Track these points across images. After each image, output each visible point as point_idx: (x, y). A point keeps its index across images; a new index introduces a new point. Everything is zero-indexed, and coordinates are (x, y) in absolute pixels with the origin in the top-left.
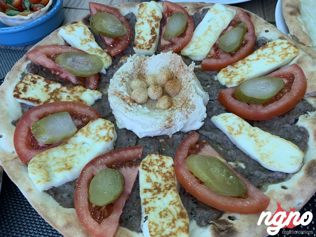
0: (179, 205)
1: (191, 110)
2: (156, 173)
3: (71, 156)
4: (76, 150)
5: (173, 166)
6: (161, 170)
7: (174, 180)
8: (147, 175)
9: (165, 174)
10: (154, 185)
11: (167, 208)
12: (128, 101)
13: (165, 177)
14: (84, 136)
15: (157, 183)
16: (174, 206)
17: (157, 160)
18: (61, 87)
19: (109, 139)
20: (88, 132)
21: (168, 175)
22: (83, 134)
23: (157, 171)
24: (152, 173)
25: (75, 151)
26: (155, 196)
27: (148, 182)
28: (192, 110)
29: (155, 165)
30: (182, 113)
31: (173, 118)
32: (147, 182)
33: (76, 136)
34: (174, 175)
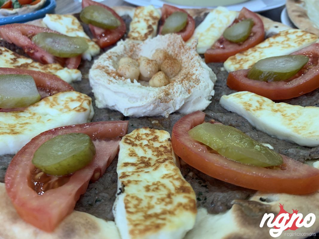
0: (178, 179)
1: (194, 84)
2: (145, 147)
3: (23, 123)
4: (32, 118)
5: (169, 140)
6: (152, 144)
7: (171, 155)
8: (131, 149)
9: (157, 148)
10: (140, 160)
11: (159, 182)
12: (114, 75)
13: (157, 151)
14: (48, 106)
15: (145, 158)
16: (171, 179)
17: (147, 135)
18: (32, 62)
19: (81, 109)
20: (54, 103)
21: (162, 149)
22: (48, 103)
23: (147, 145)
24: (139, 147)
25: (32, 120)
26: (140, 170)
27: (131, 156)
28: (196, 84)
29: (144, 139)
30: (183, 86)
31: (171, 91)
32: (129, 157)
33: (37, 106)
34: (171, 150)
